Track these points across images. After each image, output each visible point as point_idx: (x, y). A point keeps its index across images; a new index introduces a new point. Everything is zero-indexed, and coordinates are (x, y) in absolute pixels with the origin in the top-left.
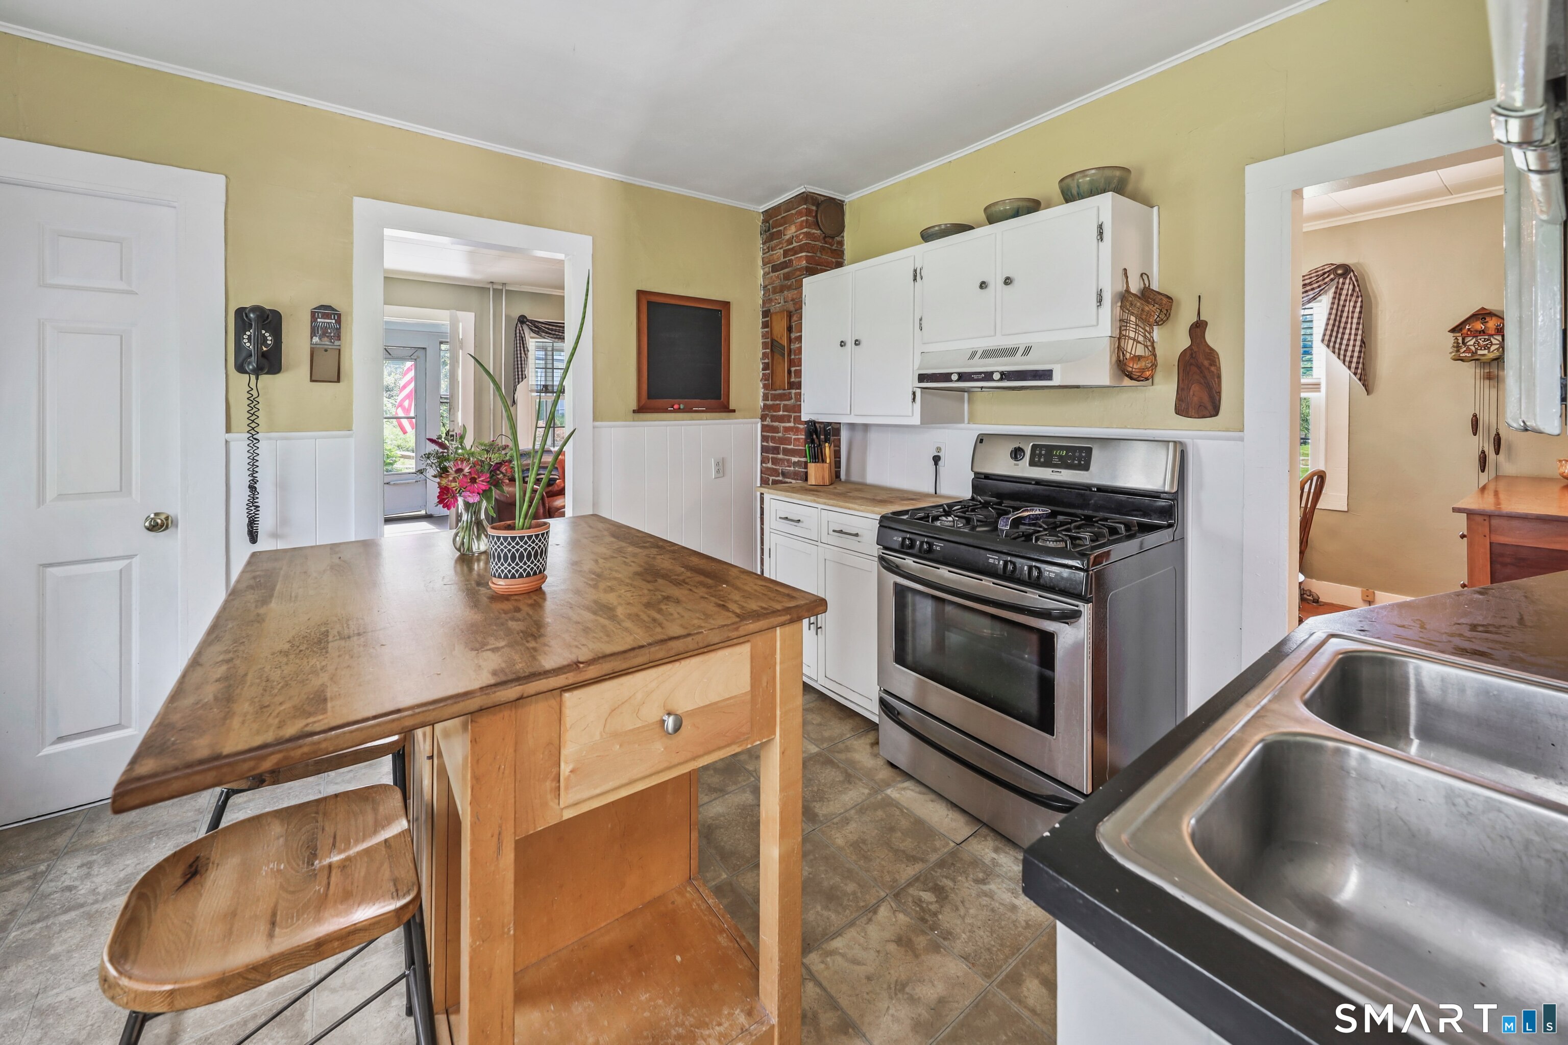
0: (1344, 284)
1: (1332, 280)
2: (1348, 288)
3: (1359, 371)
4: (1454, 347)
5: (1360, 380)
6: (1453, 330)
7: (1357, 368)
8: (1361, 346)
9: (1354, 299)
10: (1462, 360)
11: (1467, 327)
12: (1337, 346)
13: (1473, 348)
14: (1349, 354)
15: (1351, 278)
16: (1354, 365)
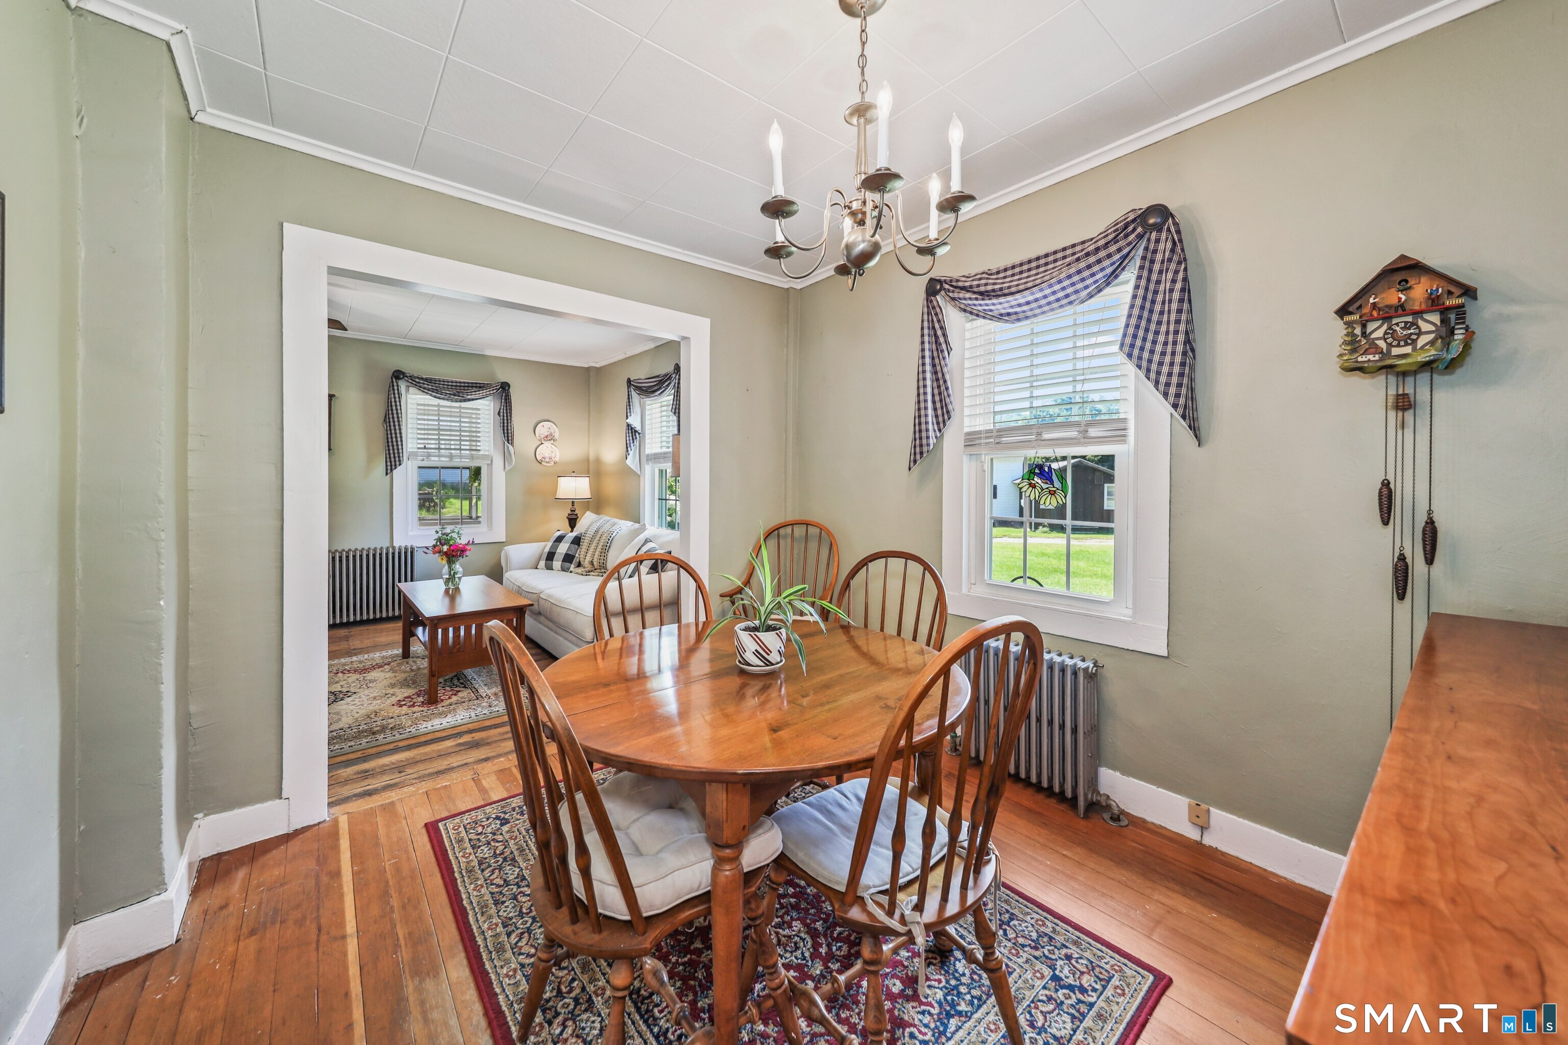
0: (1157, 241)
1: (1140, 237)
2: (1165, 246)
3: (1182, 401)
4: (1345, 343)
5: (1184, 417)
6: (1343, 312)
7: (1178, 395)
8: (1184, 353)
9: (1173, 266)
10: (1361, 369)
11: (1371, 300)
12: (1146, 355)
13: (1382, 344)
14: (1165, 369)
15: (1169, 230)
16: (1172, 390)
